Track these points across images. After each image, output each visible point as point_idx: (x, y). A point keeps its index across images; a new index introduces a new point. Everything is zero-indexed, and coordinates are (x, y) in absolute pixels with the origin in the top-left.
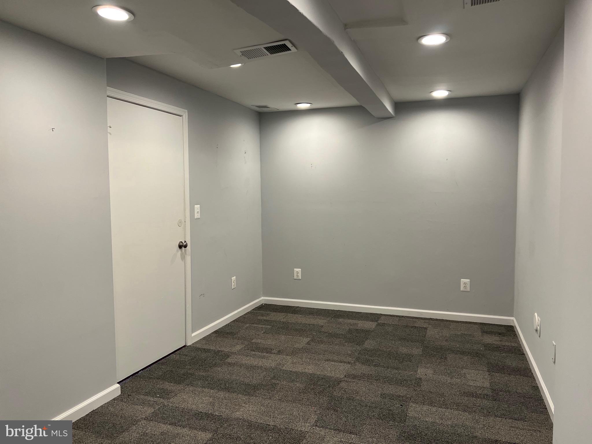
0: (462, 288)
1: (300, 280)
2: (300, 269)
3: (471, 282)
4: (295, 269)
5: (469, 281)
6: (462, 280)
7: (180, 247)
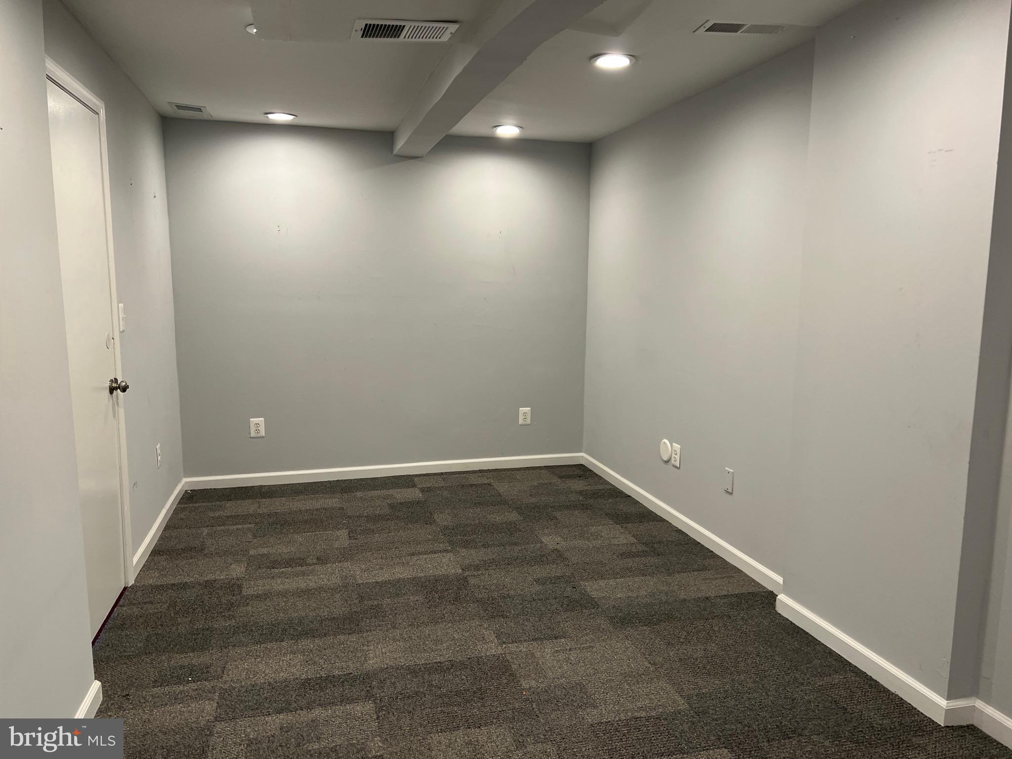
0: (521, 422)
1: (263, 437)
2: (263, 419)
3: (532, 411)
4: (251, 419)
5: (529, 410)
6: (520, 409)
7: (112, 390)
